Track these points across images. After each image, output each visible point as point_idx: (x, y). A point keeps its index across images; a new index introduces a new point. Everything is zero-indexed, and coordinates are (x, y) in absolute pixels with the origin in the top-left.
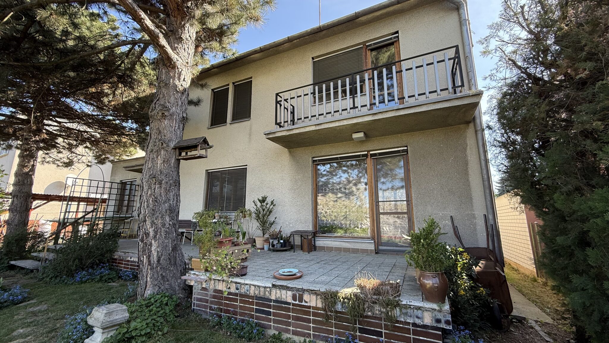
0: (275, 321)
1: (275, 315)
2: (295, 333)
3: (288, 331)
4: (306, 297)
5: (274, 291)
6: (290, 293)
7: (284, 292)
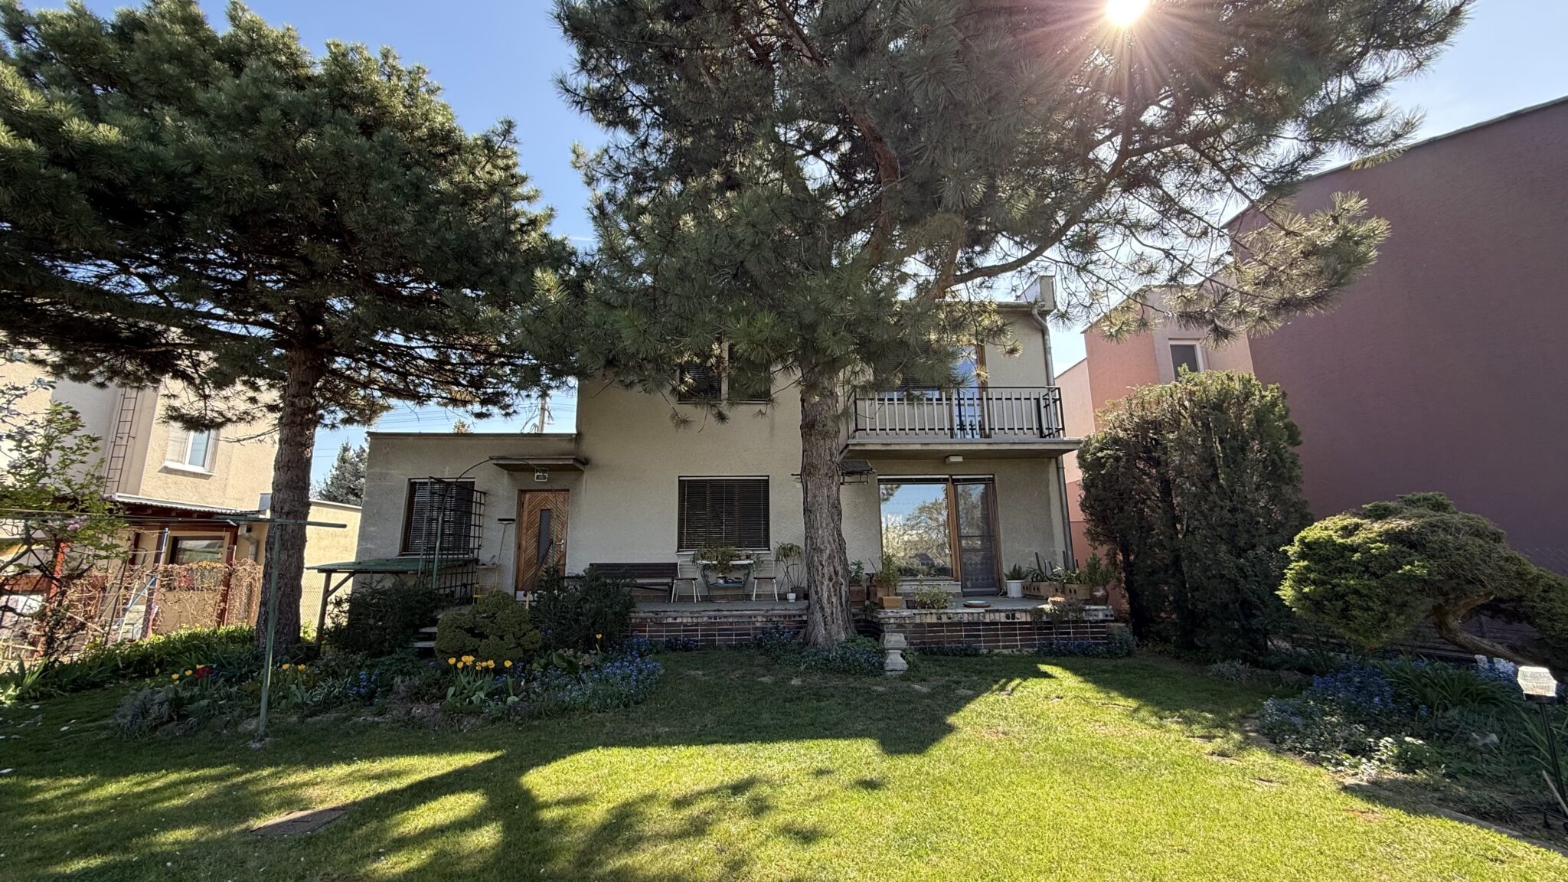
0: (985, 642)
1: (984, 636)
2: (1004, 647)
3: (998, 647)
4: (1017, 615)
5: (987, 615)
6: (1003, 614)
7: (997, 614)
